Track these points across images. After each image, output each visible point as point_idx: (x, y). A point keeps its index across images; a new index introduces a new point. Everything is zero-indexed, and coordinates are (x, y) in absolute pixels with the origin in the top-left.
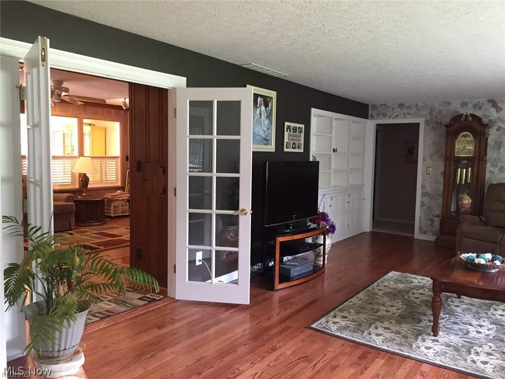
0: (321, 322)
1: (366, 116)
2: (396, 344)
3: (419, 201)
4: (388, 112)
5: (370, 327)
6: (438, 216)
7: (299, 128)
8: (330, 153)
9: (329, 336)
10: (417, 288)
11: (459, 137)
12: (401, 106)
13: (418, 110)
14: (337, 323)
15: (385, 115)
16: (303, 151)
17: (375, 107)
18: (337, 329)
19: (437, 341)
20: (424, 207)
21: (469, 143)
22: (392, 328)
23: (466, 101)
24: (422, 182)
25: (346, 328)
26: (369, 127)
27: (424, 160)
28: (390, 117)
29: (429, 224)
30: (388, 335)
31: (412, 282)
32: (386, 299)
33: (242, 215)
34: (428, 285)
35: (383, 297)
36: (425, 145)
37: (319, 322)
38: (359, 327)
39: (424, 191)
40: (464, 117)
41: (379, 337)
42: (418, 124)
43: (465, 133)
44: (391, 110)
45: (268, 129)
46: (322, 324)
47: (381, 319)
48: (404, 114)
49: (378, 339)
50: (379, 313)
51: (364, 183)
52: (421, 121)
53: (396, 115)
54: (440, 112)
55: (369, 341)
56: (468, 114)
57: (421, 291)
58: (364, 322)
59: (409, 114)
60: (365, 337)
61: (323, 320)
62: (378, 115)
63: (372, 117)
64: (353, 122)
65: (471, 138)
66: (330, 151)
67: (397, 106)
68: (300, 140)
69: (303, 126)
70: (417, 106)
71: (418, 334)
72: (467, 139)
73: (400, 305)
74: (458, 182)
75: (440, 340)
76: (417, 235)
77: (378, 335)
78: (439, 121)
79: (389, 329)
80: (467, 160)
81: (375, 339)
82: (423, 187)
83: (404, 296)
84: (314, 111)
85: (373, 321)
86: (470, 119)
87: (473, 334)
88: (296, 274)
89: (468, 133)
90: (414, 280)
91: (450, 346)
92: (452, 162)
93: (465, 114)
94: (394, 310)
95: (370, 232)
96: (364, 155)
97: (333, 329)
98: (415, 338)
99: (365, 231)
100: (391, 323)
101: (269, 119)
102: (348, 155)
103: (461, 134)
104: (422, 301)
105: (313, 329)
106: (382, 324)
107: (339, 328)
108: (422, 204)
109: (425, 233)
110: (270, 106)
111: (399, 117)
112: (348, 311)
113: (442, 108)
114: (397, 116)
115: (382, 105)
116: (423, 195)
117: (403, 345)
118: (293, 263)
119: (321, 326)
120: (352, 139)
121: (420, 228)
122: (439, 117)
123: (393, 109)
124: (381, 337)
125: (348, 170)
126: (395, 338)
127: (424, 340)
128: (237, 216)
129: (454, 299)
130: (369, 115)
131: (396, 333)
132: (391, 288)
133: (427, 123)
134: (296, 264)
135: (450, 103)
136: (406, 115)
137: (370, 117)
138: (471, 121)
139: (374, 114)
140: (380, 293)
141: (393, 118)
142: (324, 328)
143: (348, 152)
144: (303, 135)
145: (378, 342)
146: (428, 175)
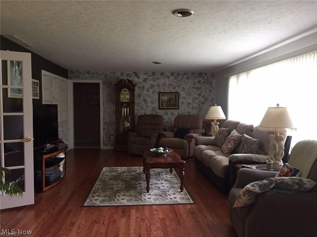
0: (88, 202)
1: (67, 77)
2: (134, 201)
3: (102, 128)
4: (81, 76)
5: (116, 197)
6: (113, 135)
7: (36, 82)
8: (52, 100)
9: (99, 208)
10: (123, 173)
11: (122, 91)
12: (88, 72)
13: (98, 75)
14: (97, 199)
15: (79, 78)
16: (39, 98)
17: (72, 72)
18: (100, 202)
19: (150, 194)
20: (105, 131)
21: (127, 94)
22: (126, 194)
23: (123, 72)
24: (103, 116)
25: (103, 201)
26: (69, 84)
27: (103, 104)
28: (82, 79)
29: (108, 140)
30: (127, 198)
31: (118, 171)
32: (112, 182)
33: (26, 141)
34: (126, 170)
35: (110, 181)
36: (103, 95)
37: (87, 202)
38: (111, 198)
39: (105, 121)
40: (124, 81)
41: (124, 200)
42: (99, 84)
43: (125, 89)
44: (82, 74)
45: (20, 82)
46: (89, 203)
47: (118, 191)
48: (90, 77)
49: (124, 201)
50: (115, 189)
51: (69, 119)
52: (100, 82)
53: (85, 78)
54: (110, 77)
55: (121, 203)
56: (126, 79)
57: (125, 174)
58: (111, 195)
59: (93, 77)
60: (117, 202)
61: (88, 200)
62: (74, 77)
63: (71, 78)
64: (62, 81)
65: (128, 92)
66: (52, 99)
67: (86, 72)
68: (37, 91)
69: (38, 81)
70: (97, 73)
71: (140, 194)
72: (126, 92)
73: (120, 183)
74: (123, 116)
75: (151, 193)
76: (102, 147)
77: (123, 199)
78: (110, 82)
79: (125, 195)
80: (126, 103)
81: (123, 202)
82: (104, 119)
83: (120, 178)
84: (43, 72)
85: (115, 194)
86: (127, 81)
87: (162, 188)
88: (53, 179)
89: (126, 89)
90: (118, 170)
91: (157, 195)
92: (119, 105)
93: (124, 79)
94: (120, 186)
95: (74, 149)
96: (67, 102)
97: (98, 203)
98: (140, 196)
99: (71, 149)
100: (124, 192)
101: (21, 75)
102: (60, 101)
103: (123, 90)
104: (130, 179)
105: (86, 206)
106: (120, 194)
107: (101, 202)
108: (104, 129)
109: (106, 145)
110: (20, 66)
111: (88, 79)
112: (98, 192)
113: (111, 75)
114: (87, 78)
115: (76, 71)
116: (104, 124)
117: (138, 201)
118: (50, 173)
119: (90, 204)
120: (62, 91)
121: (104, 142)
122: (110, 80)
123: (83, 74)
124: (125, 200)
125: (61, 111)
126: (131, 198)
127: (145, 196)
128: (23, 143)
129: (143, 174)
130: (69, 77)
131: (130, 196)
132: (110, 176)
133: (104, 83)
134: (52, 172)
135: (115, 73)
136: (92, 78)
137: (69, 79)
138: (128, 83)
139: (72, 76)
140: (107, 179)
141: (84, 79)
142: (92, 204)
143: (60, 100)
144: (38, 87)
145: (125, 202)
146: (106, 113)
